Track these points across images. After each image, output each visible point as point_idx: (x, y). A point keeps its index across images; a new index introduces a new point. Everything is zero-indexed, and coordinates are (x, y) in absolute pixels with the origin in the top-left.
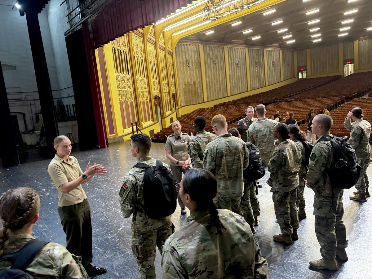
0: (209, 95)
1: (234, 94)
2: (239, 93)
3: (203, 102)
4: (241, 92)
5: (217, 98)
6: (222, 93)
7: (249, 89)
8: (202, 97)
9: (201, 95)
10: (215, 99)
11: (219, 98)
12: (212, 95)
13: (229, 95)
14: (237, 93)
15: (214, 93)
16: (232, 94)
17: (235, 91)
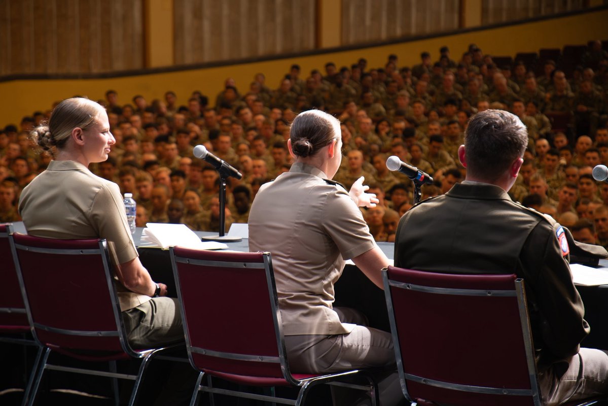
0: (188, 18)
1: (368, 37)
2: (399, 32)
3: (137, 65)
4: (413, 31)
5: (244, 54)
6: (279, 19)
7: (473, 18)
8: (138, 26)
9: (127, 17)
10: (226, 56)
11: (262, 51)
12: (206, 25)
13: (330, 38)
14: (384, 36)
15: (226, 11)
16: (352, 40)
17: (376, 17)
